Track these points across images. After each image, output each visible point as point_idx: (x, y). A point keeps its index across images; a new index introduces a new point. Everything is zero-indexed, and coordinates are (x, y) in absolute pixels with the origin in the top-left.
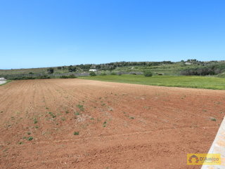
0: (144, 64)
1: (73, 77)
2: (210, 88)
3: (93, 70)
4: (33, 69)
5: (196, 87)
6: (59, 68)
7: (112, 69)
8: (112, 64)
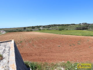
0: (63, 25)
1: (31, 31)
2: (76, 35)
3: (41, 28)
4: (18, 28)
5: (72, 35)
6: (28, 27)
7: (49, 27)
8: (50, 25)
